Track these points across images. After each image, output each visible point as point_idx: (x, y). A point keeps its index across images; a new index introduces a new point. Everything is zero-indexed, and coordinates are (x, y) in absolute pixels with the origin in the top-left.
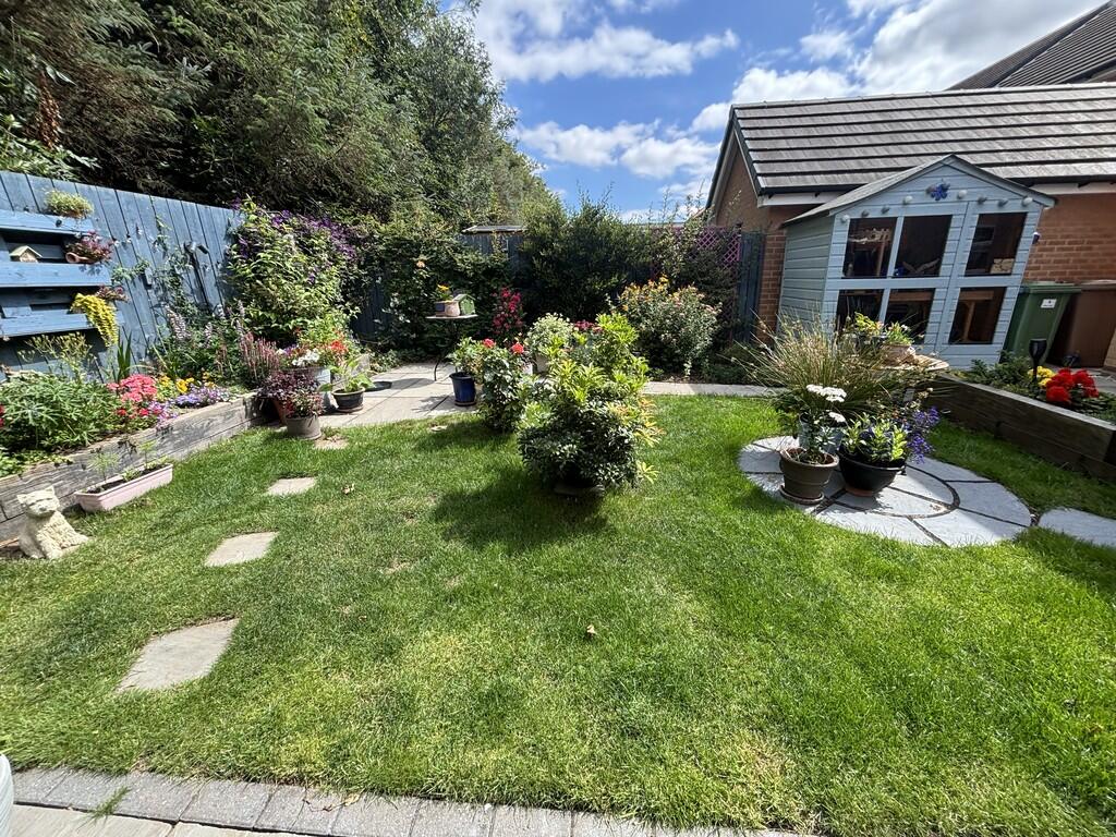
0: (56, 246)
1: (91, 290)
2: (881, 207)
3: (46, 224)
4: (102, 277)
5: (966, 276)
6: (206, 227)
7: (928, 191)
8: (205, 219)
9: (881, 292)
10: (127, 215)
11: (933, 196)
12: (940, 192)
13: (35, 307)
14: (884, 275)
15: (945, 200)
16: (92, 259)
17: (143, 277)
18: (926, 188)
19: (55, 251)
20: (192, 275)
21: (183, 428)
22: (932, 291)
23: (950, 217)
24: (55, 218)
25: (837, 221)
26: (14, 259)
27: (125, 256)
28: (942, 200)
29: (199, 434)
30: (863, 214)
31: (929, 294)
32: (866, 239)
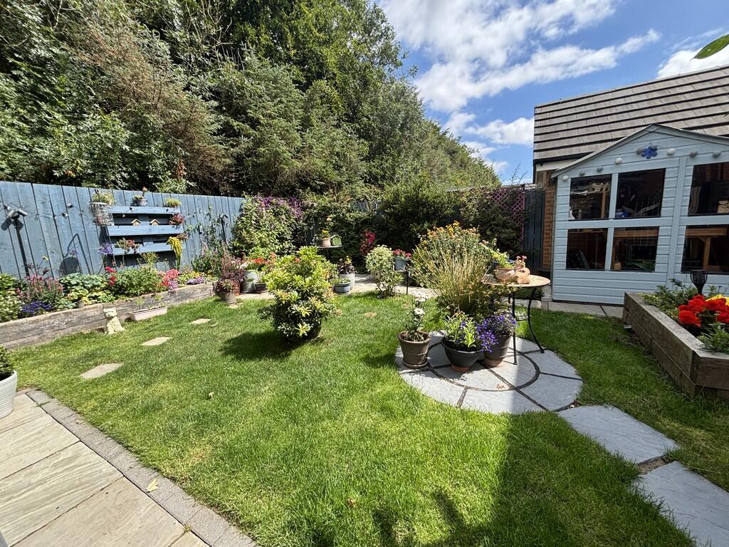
0: (165, 219)
1: (175, 235)
2: (596, 168)
3: (162, 211)
4: (180, 230)
5: (689, 216)
6: (231, 207)
7: (638, 153)
8: (230, 203)
9: (606, 230)
10: (197, 205)
11: (643, 156)
12: (652, 152)
13: (155, 242)
14: (607, 217)
15: (655, 158)
16: (177, 224)
17: (199, 229)
18: (636, 150)
19: (165, 221)
20: (221, 228)
21: (180, 293)
22: (657, 228)
23: (664, 170)
24: (166, 208)
25: (559, 181)
26: (151, 224)
27: (193, 221)
28: (652, 158)
29: (188, 296)
30: (580, 175)
31: (656, 231)
32: (586, 192)
